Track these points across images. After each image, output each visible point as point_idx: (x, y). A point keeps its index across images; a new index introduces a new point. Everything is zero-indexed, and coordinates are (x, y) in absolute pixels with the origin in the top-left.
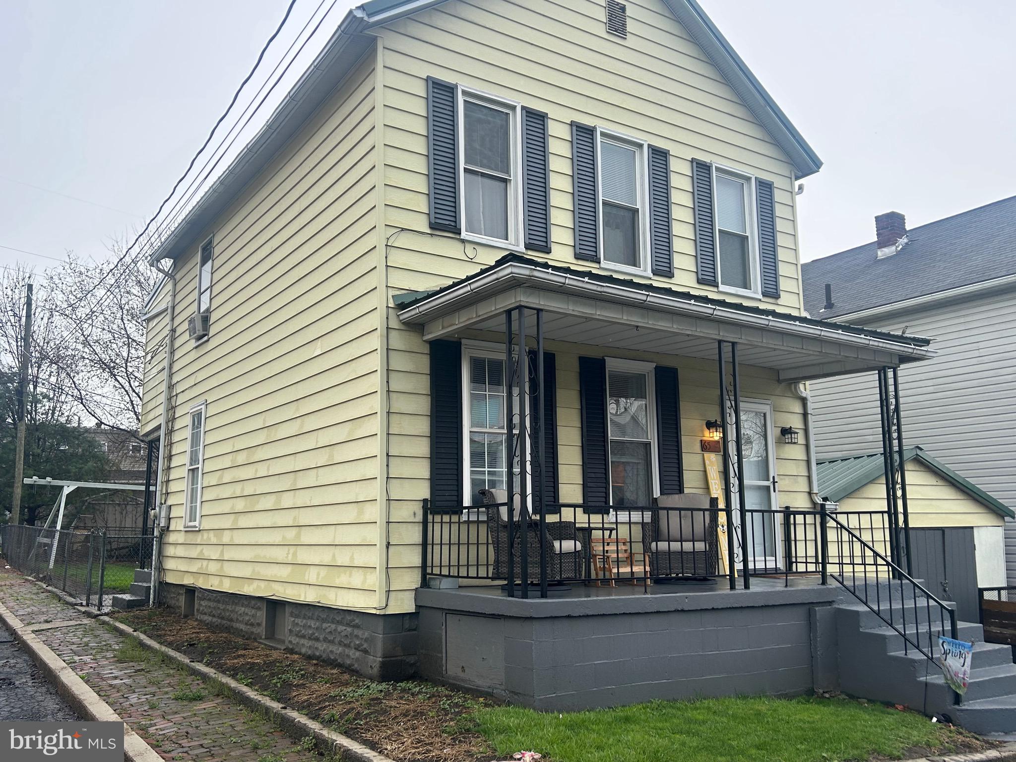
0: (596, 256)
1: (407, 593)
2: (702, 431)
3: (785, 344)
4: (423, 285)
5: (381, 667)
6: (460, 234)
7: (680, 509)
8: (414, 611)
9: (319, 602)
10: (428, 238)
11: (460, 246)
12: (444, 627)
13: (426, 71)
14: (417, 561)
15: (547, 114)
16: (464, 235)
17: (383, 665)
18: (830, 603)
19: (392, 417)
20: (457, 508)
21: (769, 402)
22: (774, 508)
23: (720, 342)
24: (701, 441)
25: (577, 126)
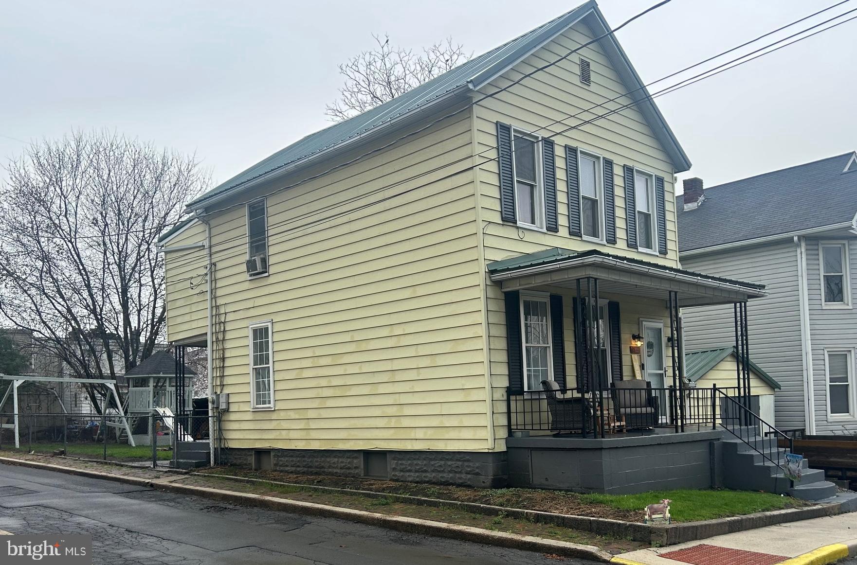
0: (580, 233)
1: (502, 440)
2: (631, 341)
3: (698, 291)
4: (499, 257)
5: (492, 481)
6: (516, 223)
7: (630, 389)
8: (506, 450)
9: (429, 449)
10: (501, 227)
11: (515, 230)
12: (530, 458)
13: (496, 118)
14: (505, 423)
15: (554, 141)
16: (519, 224)
17: (494, 480)
18: (718, 439)
19: (491, 338)
20: (521, 392)
21: (662, 321)
22: (665, 387)
23: (670, 292)
24: (630, 347)
25: (569, 148)
